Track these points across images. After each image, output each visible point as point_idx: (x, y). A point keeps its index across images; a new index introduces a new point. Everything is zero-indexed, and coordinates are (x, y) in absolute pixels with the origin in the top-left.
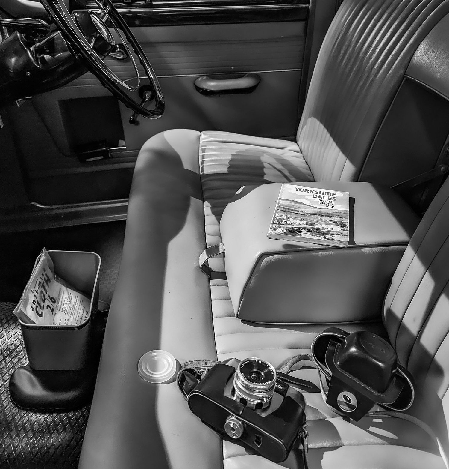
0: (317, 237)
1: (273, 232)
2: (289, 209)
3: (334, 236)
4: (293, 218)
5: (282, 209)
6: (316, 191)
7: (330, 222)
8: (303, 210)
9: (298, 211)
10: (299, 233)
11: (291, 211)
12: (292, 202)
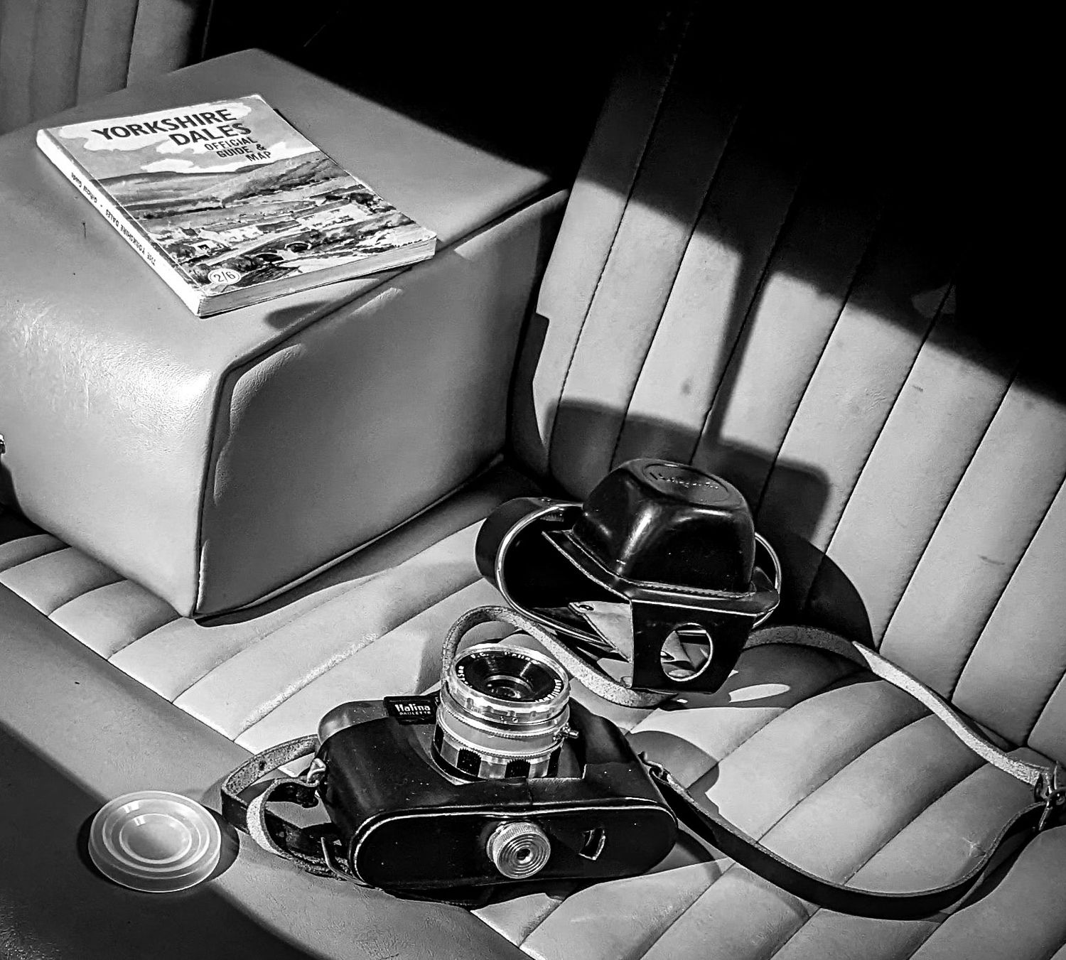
0: (342, 255)
1: (207, 291)
2: (163, 206)
3: (378, 235)
4: (205, 227)
5: (146, 212)
6: (164, 121)
7: (319, 202)
8: (203, 194)
9: (194, 202)
10: (281, 266)
11: (175, 209)
12: (140, 180)
